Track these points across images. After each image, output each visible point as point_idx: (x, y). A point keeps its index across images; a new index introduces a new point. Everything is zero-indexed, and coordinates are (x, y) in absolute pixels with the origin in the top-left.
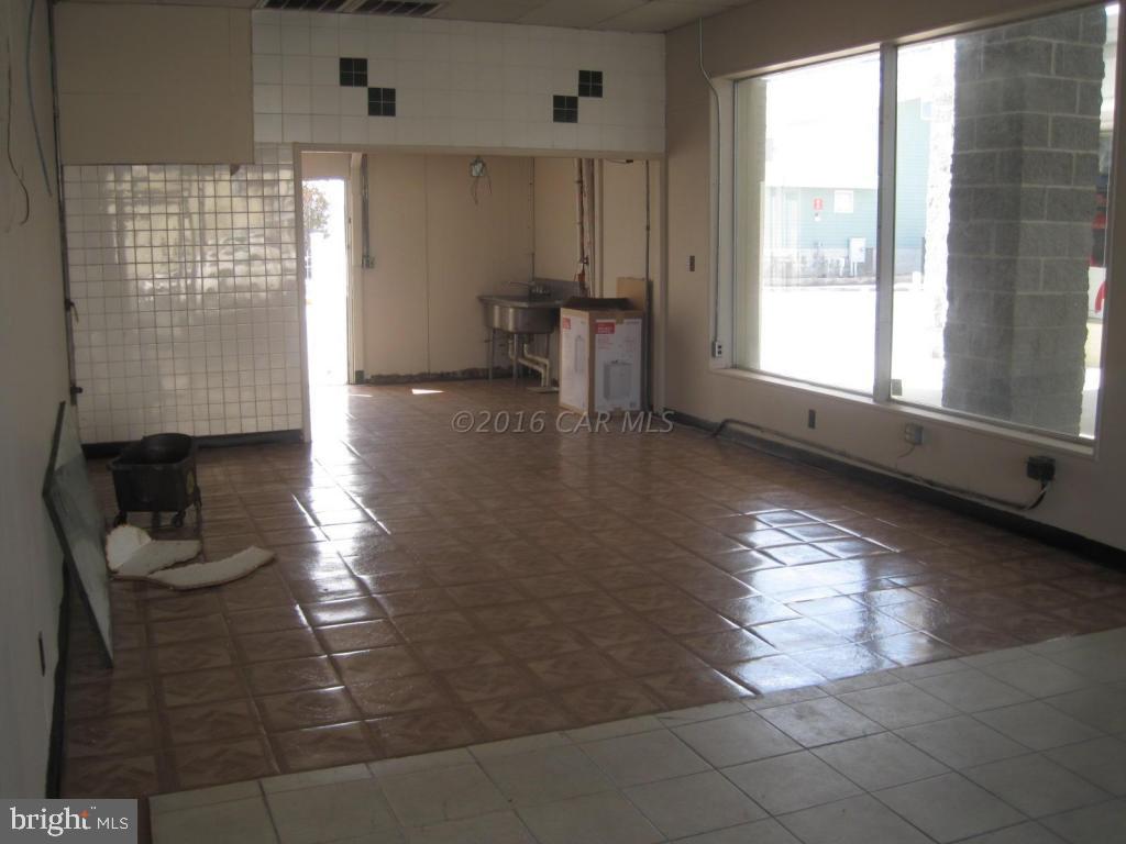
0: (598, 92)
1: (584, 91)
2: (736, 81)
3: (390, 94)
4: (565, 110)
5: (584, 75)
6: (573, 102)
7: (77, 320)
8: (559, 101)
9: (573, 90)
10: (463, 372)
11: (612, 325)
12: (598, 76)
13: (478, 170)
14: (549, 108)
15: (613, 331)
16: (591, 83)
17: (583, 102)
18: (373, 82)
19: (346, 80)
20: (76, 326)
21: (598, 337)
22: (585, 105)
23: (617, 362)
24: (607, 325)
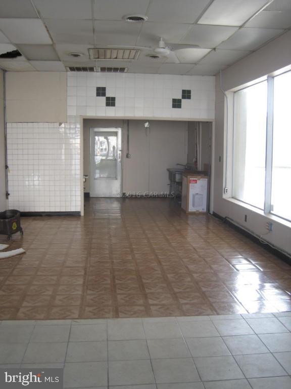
0: (189, 97)
1: (184, 97)
2: (235, 92)
3: (113, 99)
4: (177, 104)
5: (184, 91)
6: (179, 101)
7: (9, 172)
8: (174, 101)
9: (180, 97)
11: (196, 181)
12: (189, 92)
13: (147, 125)
14: (171, 103)
15: (196, 183)
16: (187, 94)
18: (107, 95)
19: (98, 94)
21: (190, 184)
22: (184, 102)
23: (198, 194)
24: (194, 180)
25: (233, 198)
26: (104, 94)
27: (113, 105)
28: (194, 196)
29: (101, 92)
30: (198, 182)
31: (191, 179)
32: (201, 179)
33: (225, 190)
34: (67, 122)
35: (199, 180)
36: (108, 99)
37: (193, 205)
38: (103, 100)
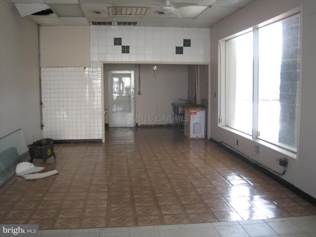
0: (189, 45)
1: (185, 45)
2: (226, 41)
3: (128, 47)
4: (179, 51)
5: (185, 41)
6: (182, 48)
7: (43, 107)
8: (177, 48)
9: (182, 45)
11: (196, 112)
12: (189, 41)
13: (155, 68)
14: (174, 50)
15: (196, 114)
16: (187, 43)
18: (123, 44)
19: (115, 44)
20: (43, 109)
21: (191, 116)
22: (185, 49)
23: (197, 123)
24: (194, 112)
25: (226, 126)
26: (120, 44)
27: (128, 52)
28: (194, 125)
29: (118, 41)
30: (197, 113)
31: (191, 111)
32: (200, 111)
33: (219, 119)
34: (90, 67)
35: (199, 112)
36: (123, 47)
37: (194, 132)
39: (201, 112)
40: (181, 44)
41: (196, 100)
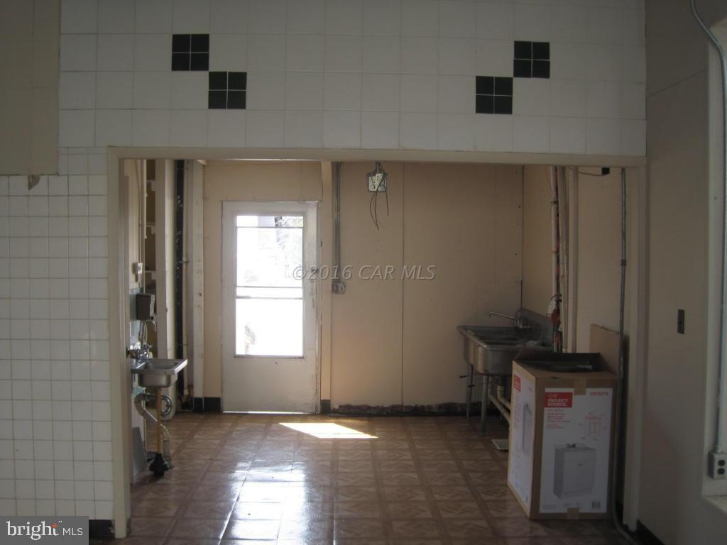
0: (542, 71)
1: (521, 70)
3: (239, 80)
4: (493, 96)
5: (522, 49)
6: (505, 85)
8: (484, 84)
9: (506, 70)
10: (440, 407)
11: (569, 396)
12: (542, 49)
13: (377, 183)
14: (469, 95)
15: (569, 404)
16: (533, 58)
17: (520, 84)
18: (215, 65)
19: (180, 63)
21: (546, 409)
22: (523, 89)
23: (574, 446)
24: (561, 395)
26: (201, 63)
27: (238, 102)
28: (559, 454)
29: (189, 51)
30: (575, 399)
31: (548, 390)
32: (589, 390)
34: (57, 174)
35: (582, 393)
36: (217, 80)
37: (558, 489)
38: (198, 82)
39: (592, 394)
40: (502, 66)
41: (559, 323)
